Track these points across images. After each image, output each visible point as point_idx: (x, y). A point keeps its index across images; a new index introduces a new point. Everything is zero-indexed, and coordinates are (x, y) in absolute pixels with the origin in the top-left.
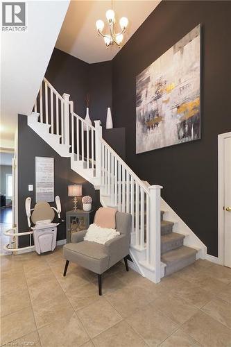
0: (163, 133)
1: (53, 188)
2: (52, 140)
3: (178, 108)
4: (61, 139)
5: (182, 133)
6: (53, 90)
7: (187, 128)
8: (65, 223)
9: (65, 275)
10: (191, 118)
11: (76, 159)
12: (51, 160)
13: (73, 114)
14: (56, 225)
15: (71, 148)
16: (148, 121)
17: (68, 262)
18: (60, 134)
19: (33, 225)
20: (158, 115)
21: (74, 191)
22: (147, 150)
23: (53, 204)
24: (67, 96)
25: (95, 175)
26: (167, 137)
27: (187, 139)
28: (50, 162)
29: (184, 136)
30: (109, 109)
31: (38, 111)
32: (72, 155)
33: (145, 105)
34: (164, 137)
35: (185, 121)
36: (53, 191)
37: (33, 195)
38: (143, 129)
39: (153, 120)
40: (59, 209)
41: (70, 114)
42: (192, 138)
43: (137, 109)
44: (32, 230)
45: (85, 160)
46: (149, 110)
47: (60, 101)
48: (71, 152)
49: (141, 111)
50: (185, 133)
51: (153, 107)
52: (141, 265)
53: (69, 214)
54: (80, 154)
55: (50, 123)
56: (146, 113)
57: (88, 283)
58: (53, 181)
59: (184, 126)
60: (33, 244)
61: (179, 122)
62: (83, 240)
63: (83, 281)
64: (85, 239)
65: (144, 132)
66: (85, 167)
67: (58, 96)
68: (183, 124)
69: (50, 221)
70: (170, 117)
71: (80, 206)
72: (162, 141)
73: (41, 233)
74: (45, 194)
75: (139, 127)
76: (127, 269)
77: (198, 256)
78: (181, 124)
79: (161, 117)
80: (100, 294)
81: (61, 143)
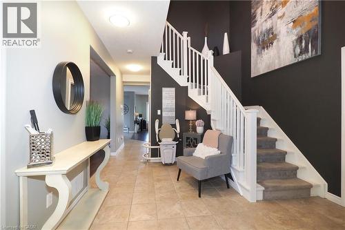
0: (278, 53)
1: (174, 113)
2: (173, 73)
3: (294, 22)
4: (180, 71)
5: (298, 50)
6: (175, 31)
7: (303, 44)
8: (182, 142)
9: (178, 180)
10: (309, 32)
11: (192, 88)
12: (173, 89)
13: (190, 48)
14: (175, 143)
15: (188, 78)
16: (263, 41)
17: (180, 170)
18: (180, 67)
19: (160, 141)
20: (272, 34)
21: (190, 115)
22: (262, 72)
23: (174, 126)
24: (185, 33)
25: (207, 101)
26: (282, 57)
27: (304, 57)
28: (172, 91)
29: (301, 53)
30: (226, 34)
31: (165, 52)
32: (189, 84)
33: (261, 25)
34: (279, 57)
35: (302, 36)
36: (174, 115)
37: (160, 118)
38: (258, 50)
39: (268, 40)
40: (178, 131)
41: (188, 48)
42: (309, 55)
43: (253, 29)
44: (159, 145)
45: (200, 87)
46: (264, 29)
47: (180, 39)
48: (188, 81)
49: (257, 32)
50: (301, 50)
51: (268, 25)
52: (240, 185)
53: (185, 135)
54: (196, 82)
55: (172, 59)
56: (261, 33)
57: (193, 188)
58: (174, 107)
59: (301, 42)
60: (160, 156)
61: (295, 38)
62: (192, 155)
63: (190, 187)
64: (194, 154)
65: (259, 53)
66: (200, 94)
67: (179, 35)
68: (300, 40)
69: (171, 139)
70: (286, 34)
71: (194, 129)
72: (277, 61)
73: (164, 147)
74: (169, 117)
75: (254, 48)
76: (228, 187)
77: (313, 193)
78: (297, 40)
79: (276, 35)
80: (200, 196)
81: (180, 75)
